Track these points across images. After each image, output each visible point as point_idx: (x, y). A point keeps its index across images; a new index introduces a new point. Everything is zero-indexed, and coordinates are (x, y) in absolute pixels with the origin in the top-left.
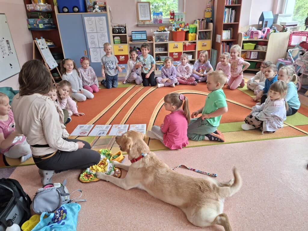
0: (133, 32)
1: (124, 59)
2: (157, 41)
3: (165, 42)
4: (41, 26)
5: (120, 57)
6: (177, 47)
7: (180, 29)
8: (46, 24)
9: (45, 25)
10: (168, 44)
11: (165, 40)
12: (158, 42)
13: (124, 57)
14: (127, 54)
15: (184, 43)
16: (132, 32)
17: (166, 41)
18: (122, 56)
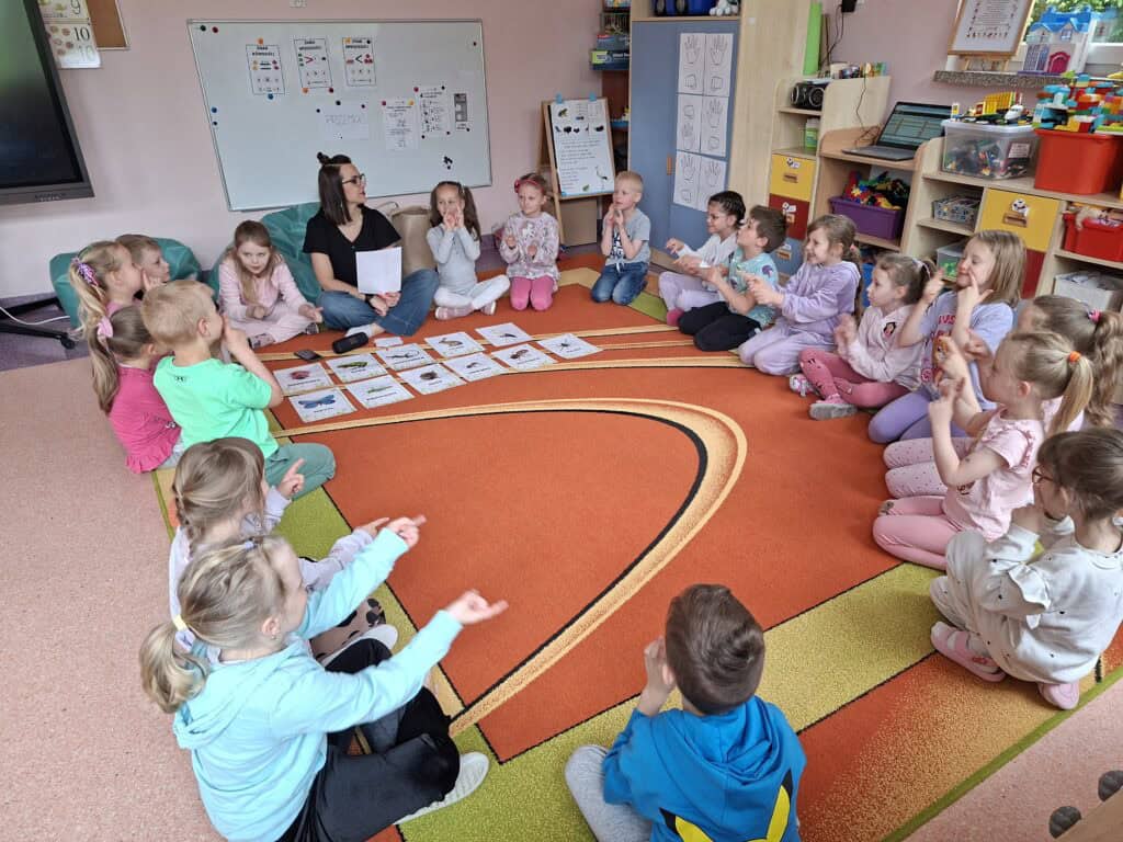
0: (900, 108)
1: (793, 216)
2: (950, 167)
3: (984, 177)
4: (600, 57)
5: (785, 205)
6: (1024, 222)
7: (1076, 121)
8: (619, 52)
9: (615, 55)
10: (981, 189)
11: (985, 166)
12: (951, 172)
13: (793, 208)
14: (806, 199)
15: (1070, 203)
16: (899, 103)
17: (986, 172)
18: (792, 202)
